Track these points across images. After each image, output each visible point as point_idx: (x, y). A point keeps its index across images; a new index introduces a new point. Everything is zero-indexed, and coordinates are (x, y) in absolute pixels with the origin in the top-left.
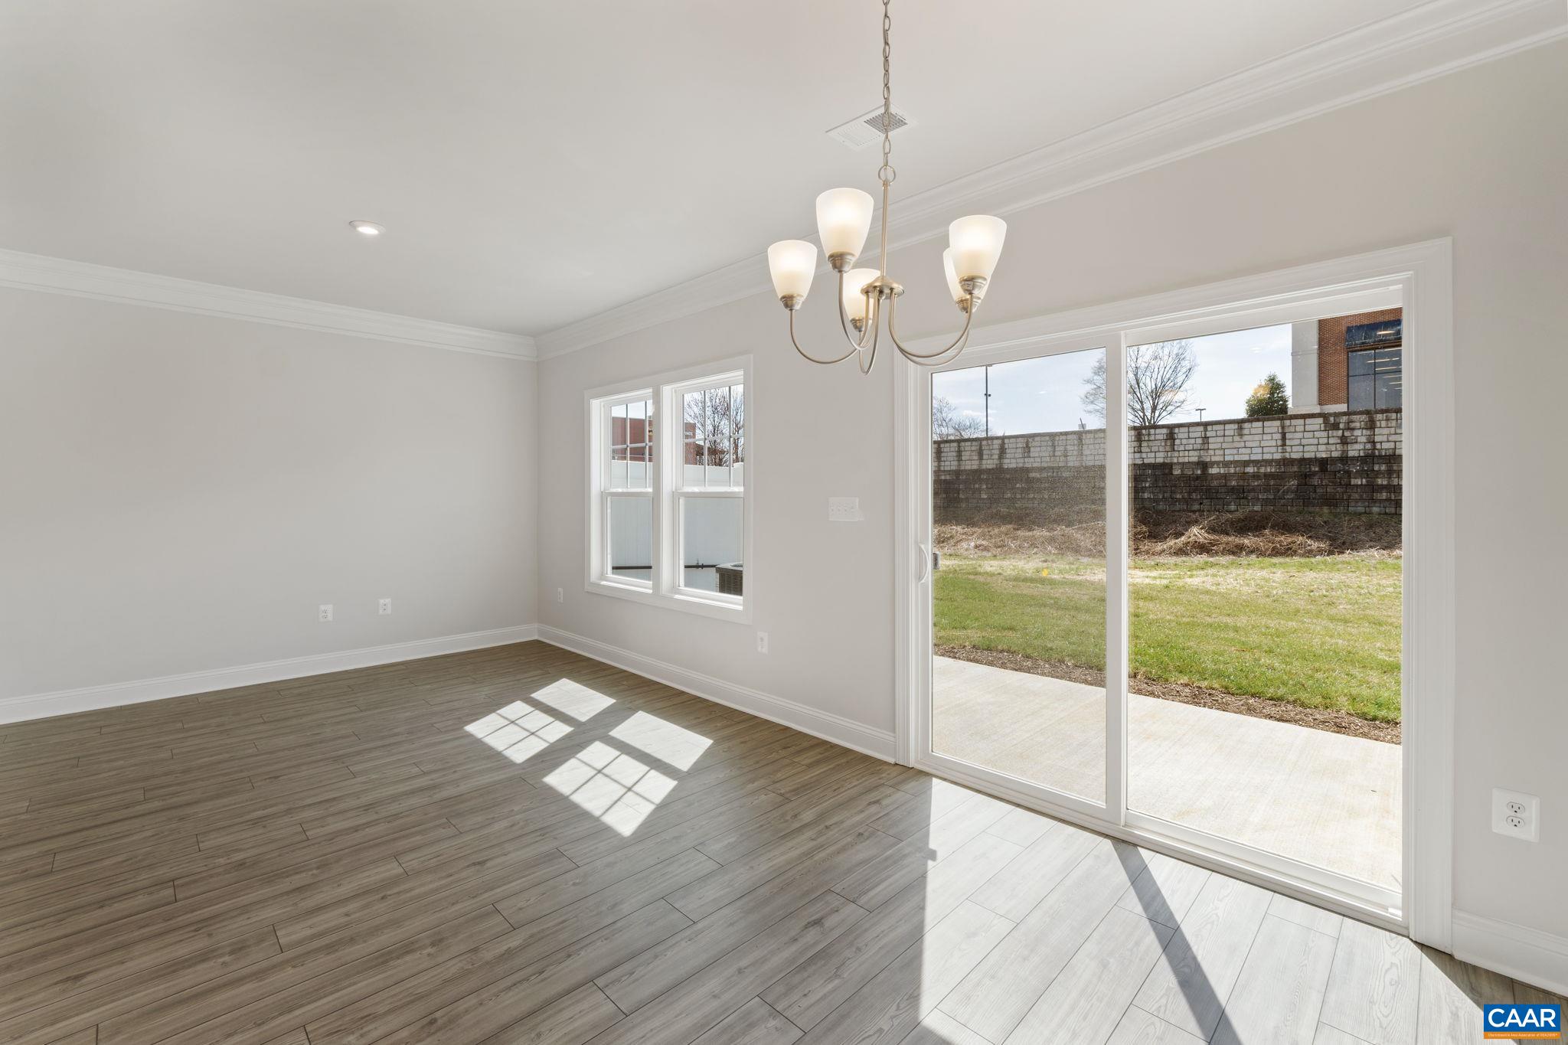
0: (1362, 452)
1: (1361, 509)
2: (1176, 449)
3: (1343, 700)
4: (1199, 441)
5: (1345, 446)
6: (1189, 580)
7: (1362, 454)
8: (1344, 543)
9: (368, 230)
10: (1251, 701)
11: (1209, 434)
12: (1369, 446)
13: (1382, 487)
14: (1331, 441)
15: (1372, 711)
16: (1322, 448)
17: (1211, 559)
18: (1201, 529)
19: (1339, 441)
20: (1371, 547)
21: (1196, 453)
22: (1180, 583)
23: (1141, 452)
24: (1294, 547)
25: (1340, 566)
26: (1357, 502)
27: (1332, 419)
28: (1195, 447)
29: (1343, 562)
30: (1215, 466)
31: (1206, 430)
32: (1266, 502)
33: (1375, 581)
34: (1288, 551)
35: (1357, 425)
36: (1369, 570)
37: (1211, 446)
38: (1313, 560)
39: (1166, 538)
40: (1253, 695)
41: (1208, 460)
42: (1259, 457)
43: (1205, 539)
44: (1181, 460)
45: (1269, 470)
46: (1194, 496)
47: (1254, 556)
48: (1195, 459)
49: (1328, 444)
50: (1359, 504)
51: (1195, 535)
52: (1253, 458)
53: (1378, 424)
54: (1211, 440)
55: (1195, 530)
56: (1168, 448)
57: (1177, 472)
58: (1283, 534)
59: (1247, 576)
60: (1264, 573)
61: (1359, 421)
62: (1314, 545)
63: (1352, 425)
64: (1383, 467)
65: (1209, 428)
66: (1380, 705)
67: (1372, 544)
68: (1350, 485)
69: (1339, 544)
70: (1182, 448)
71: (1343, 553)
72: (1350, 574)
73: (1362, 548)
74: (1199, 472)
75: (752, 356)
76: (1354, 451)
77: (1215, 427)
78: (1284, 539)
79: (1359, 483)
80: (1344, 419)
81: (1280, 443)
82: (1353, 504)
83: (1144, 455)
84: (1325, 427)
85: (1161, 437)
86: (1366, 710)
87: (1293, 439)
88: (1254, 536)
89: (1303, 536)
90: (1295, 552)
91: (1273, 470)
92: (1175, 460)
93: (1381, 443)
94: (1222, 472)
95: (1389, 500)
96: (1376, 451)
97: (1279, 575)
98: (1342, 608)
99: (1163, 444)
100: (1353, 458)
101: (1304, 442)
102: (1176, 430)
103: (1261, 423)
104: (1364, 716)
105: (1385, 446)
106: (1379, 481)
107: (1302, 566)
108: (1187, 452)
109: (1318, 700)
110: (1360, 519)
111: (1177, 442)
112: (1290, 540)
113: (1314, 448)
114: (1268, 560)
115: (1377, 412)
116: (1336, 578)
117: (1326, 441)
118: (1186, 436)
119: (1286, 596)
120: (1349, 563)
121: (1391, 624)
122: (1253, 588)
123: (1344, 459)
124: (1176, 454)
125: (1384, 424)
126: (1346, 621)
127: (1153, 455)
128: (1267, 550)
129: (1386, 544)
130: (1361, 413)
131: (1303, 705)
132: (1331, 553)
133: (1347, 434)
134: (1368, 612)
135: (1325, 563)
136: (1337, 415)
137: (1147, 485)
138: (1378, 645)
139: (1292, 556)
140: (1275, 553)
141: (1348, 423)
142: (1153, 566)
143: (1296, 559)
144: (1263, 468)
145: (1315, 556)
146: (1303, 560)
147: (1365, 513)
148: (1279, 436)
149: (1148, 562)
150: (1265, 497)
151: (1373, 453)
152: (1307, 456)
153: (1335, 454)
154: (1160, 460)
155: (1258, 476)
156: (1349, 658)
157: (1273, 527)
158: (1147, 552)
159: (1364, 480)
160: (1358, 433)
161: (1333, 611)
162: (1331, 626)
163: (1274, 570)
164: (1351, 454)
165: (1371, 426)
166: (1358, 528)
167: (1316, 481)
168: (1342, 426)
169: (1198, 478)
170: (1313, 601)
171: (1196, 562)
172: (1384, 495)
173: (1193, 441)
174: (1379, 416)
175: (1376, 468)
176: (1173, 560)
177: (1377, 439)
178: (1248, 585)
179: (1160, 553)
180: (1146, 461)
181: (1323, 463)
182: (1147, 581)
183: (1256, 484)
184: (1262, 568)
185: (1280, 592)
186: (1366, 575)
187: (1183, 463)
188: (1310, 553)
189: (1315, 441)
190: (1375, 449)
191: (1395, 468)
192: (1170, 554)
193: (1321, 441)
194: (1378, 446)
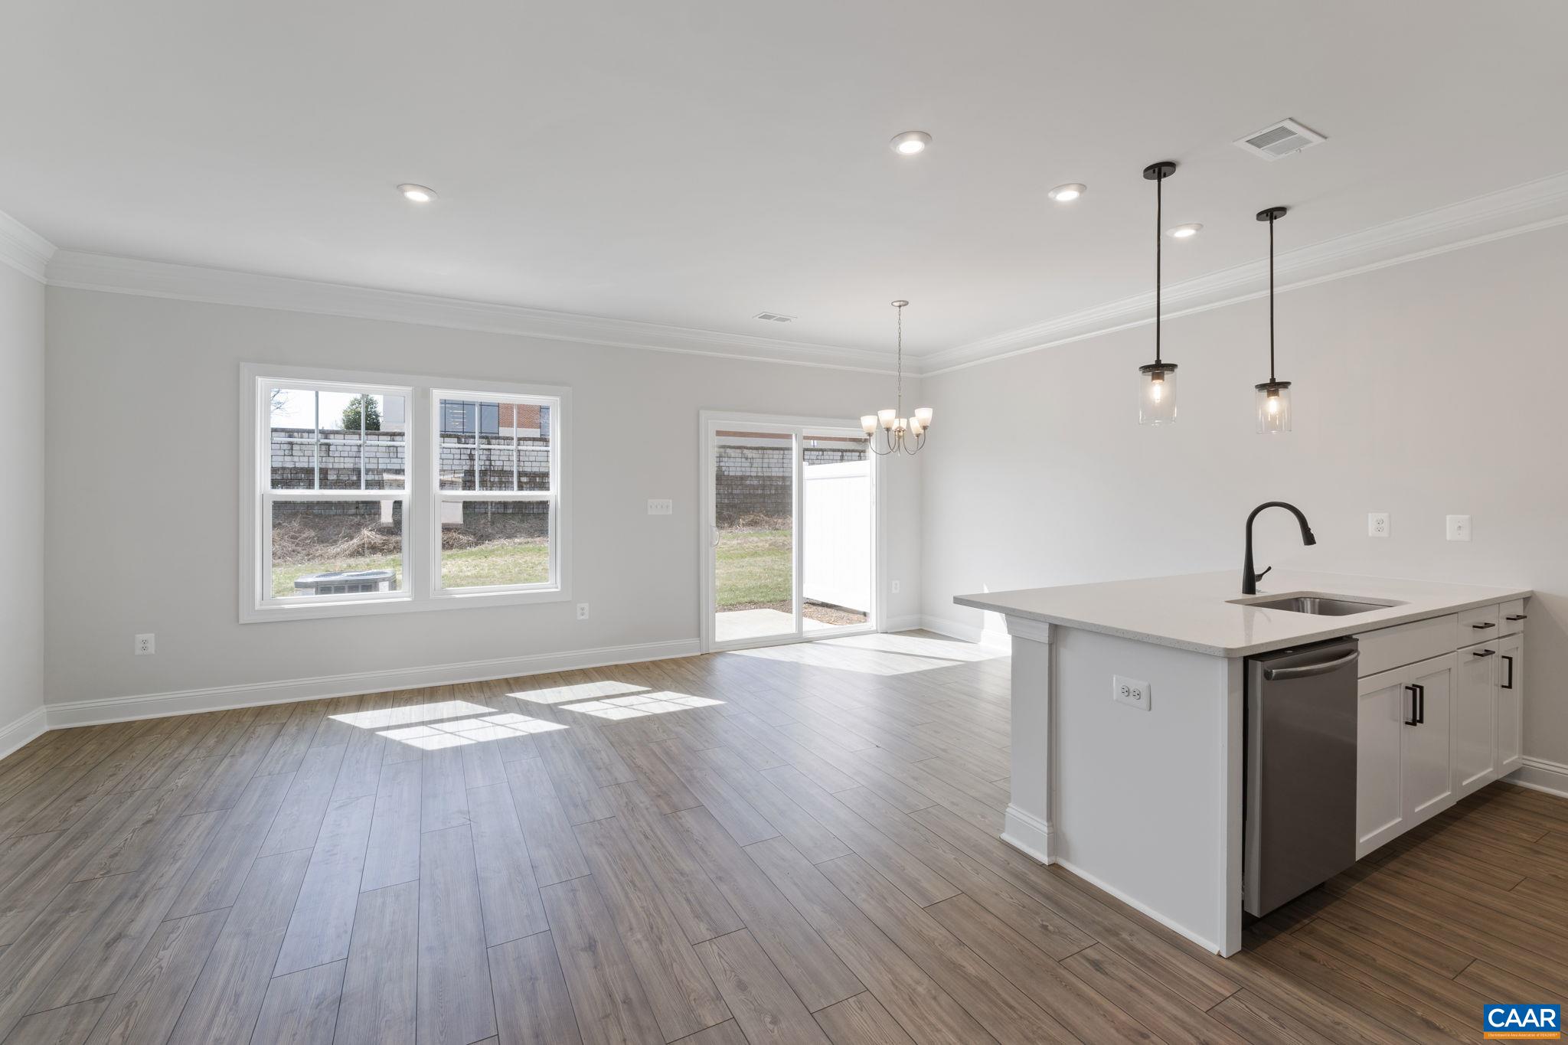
2: (330, 455)
4: (355, 449)
12: (487, 463)
14: (463, 457)
18: (371, 530)
19: (468, 458)
20: (500, 538)
21: (352, 460)
23: (292, 455)
29: (485, 550)
30: (370, 473)
37: (365, 455)
39: (335, 542)
41: (363, 467)
43: (378, 540)
44: (336, 466)
48: (351, 466)
51: (367, 537)
54: (365, 449)
55: (365, 532)
56: (323, 454)
57: (332, 477)
62: (465, 539)
64: (497, 479)
69: (480, 539)
70: (337, 454)
71: (483, 544)
83: (296, 459)
85: (314, 442)
92: (331, 466)
94: (376, 479)
108: (342, 459)
113: (450, 462)
124: (331, 460)
127: (306, 459)
173: (348, 448)
179: (335, 556)
180: (298, 465)
187: (339, 469)
188: (462, 547)
189: (451, 456)
190: (491, 465)
191: (503, 480)
192: (346, 556)
193: (456, 457)
194: (493, 464)
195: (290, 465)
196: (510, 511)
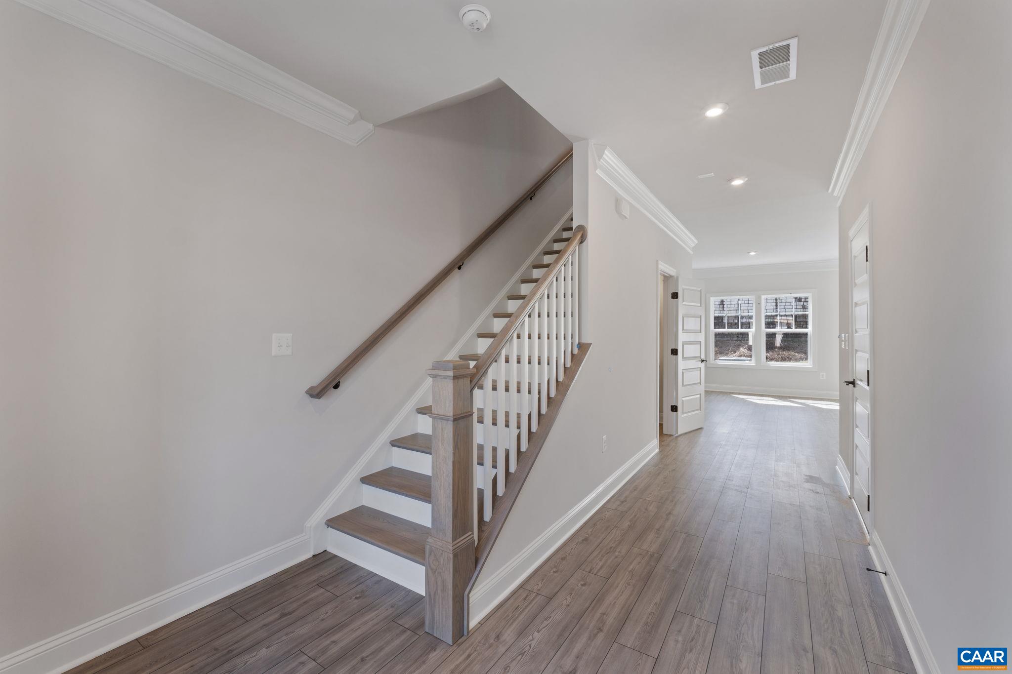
18: (744, 348)
28: (734, 309)
30: (744, 319)
37: (742, 309)
43: (747, 353)
49: (797, 308)
51: (743, 352)
55: (741, 349)
81: (775, 307)
99: (718, 307)
101: (786, 307)
111: (725, 306)
133: (805, 304)
148: (775, 304)
168: (803, 300)
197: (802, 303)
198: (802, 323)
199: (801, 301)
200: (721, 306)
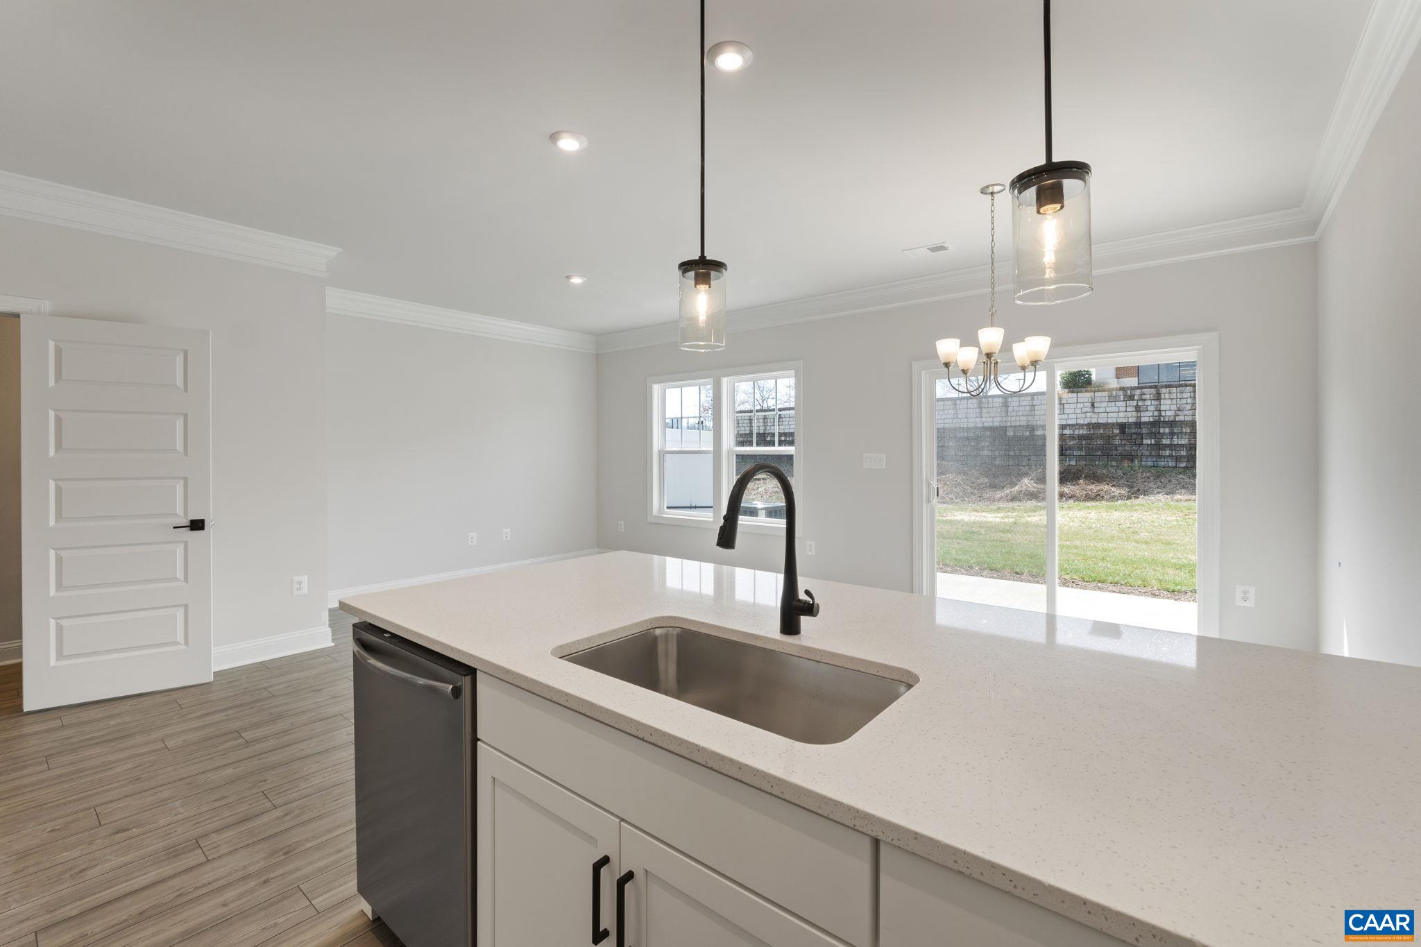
0: (1151, 418)
1: (1150, 464)
2: (1009, 414)
3: (1153, 582)
4: (1028, 408)
5: (1139, 413)
6: (1029, 519)
7: (1151, 420)
8: (1139, 490)
9: (577, 281)
10: (1100, 584)
11: (1035, 403)
12: (1156, 413)
13: (1166, 446)
14: (1129, 409)
15: (1171, 587)
16: (1122, 415)
17: (1039, 504)
18: (1031, 480)
19: (1134, 410)
20: (1158, 493)
21: (1025, 418)
22: (1023, 520)
23: (981, 417)
24: (1102, 494)
25: (1137, 507)
26: (1147, 458)
27: (1129, 392)
28: (1025, 413)
29: (1138, 505)
31: (1033, 399)
32: (1079, 458)
33: (1163, 518)
34: (1097, 497)
35: (1147, 397)
36: (1159, 510)
37: (1037, 413)
38: (1116, 503)
39: (1003, 487)
40: (1099, 582)
41: (1035, 424)
42: (1074, 422)
43: (1034, 488)
44: (1013, 424)
45: (1081, 432)
46: (1023, 453)
47: (1071, 501)
48: (1025, 423)
49: (1126, 411)
50: (1149, 459)
51: (1026, 485)
52: (1070, 422)
53: (1163, 396)
54: (1037, 408)
55: (1026, 481)
56: (1003, 414)
57: (1010, 433)
58: (1093, 483)
59: (1070, 515)
60: (1082, 513)
61: (1149, 394)
62: (1116, 491)
63: (1144, 397)
64: (1167, 430)
65: (1035, 398)
66: (1176, 584)
67: (1159, 490)
68: (1142, 444)
69: (1135, 492)
70: (1014, 414)
71: (1137, 498)
72: (1145, 513)
73: (1152, 494)
74: (1028, 434)
75: (802, 361)
76: (1146, 417)
77: (1040, 397)
78: (1095, 488)
79: (1149, 443)
80: (1138, 392)
81: (1090, 410)
82: (1144, 459)
83: (984, 419)
84: (1124, 398)
85: (997, 405)
86: (1168, 586)
87: (1101, 407)
88: (1071, 485)
89: (1108, 484)
90: (1103, 497)
91: (1085, 432)
92: (1009, 424)
93: (1165, 411)
95: (1171, 456)
96: (1162, 418)
97: (1093, 515)
98: (1144, 535)
99: (999, 410)
100: (1145, 423)
101: (1108, 410)
102: (1010, 399)
103: (1075, 394)
104: (1167, 590)
105: (1168, 413)
106: (1164, 442)
107: (1109, 508)
108: (1018, 417)
109: (1140, 582)
110: (1150, 471)
111: (1010, 409)
112: (1099, 488)
113: (1115, 415)
114: (1082, 504)
115: (1162, 387)
116: (1135, 516)
117: (1124, 409)
118: (1017, 403)
119: (1103, 528)
120: (1143, 505)
121: (1177, 544)
122: (1078, 524)
123: (1138, 424)
124: (1009, 419)
125: (1167, 396)
126: (1146, 543)
127: (991, 419)
128: (1082, 496)
129: (1169, 491)
130: (1151, 387)
131: (1130, 586)
132: (1129, 498)
133: (1140, 403)
134: (1161, 537)
135: (1125, 505)
136: (1132, 389)
137: (987, 444)
138: (1170, 555)
139: (1100, 500)
140: (1088, 498)
141: (1141, 395)
142: (995, 510)
143: (1104, 503)
144: (1077, 431)
145: (1117, 500)
146: (1109, 504)
147: (1154, 466)
148: (1089, 405)
149: (991, 507)
150: (1078, 454)
151: (1159, 419)
152: (1110, 421)
153: (1132, 420)
154: (997, 424)
155: (1074, 437)
156: (1153, 562)
157: (1086, 478)
158: (989, 499)
159: (1153, 440)
160: (1148, 403)
161: (1137, 537)
162: (1138, 546)
163: (1089, 511)
164: (1143, 420)
165: (1158, 397)
166: (1148, 478)
167: (1117, 441)
168: (1136, 397)
169: (1027, 438)
170: (1122, 531)
171: (1029, 507)
172: (1167, 453)
173: (1022, 408)
174: (1163, 390)
175: (1162, 430)
176: (1011, 504)
177: (1162, 408)
178: (1073, 521)
179: (1000, 500)
180: (986, 424)
181: (1123, 427)
182: (998, 520)
183: (1072, 443)
184: (1079, 510)
185: (1098, 525)
186: (1156, 513)
187: (1015, 426)
188: (1113, 498)
189: (1117, 410)
190: (1161, 416)
191: (1175, 431)
192: (1007, 500)
193: (1121, 409)
194: (1163, 414)
195: (980, 425)
196: (1183, 465)
197: (1135, 403)
198: (1134, 437)
199: (1134, 400)
200: (1004, 409)
